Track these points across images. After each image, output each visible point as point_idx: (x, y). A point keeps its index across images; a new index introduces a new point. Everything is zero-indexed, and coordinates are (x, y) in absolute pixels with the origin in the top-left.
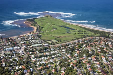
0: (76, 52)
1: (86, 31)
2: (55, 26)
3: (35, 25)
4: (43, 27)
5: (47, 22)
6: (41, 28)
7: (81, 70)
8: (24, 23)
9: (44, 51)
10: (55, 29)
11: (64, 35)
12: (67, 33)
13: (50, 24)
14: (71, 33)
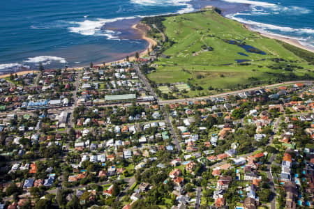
0: (219, 129)
1: (296, 62)
2: (213, 38)
3: (157, 34)
4: (176, 41)
5: (197, 27)
6: (169, 44)
7: (192, 200)
8: (134, 27)
9: (130, 118)
10: (206, 51)
11: (223, 70)
12: (235, 63)
13: (201, 33)
14: (247, 64)
